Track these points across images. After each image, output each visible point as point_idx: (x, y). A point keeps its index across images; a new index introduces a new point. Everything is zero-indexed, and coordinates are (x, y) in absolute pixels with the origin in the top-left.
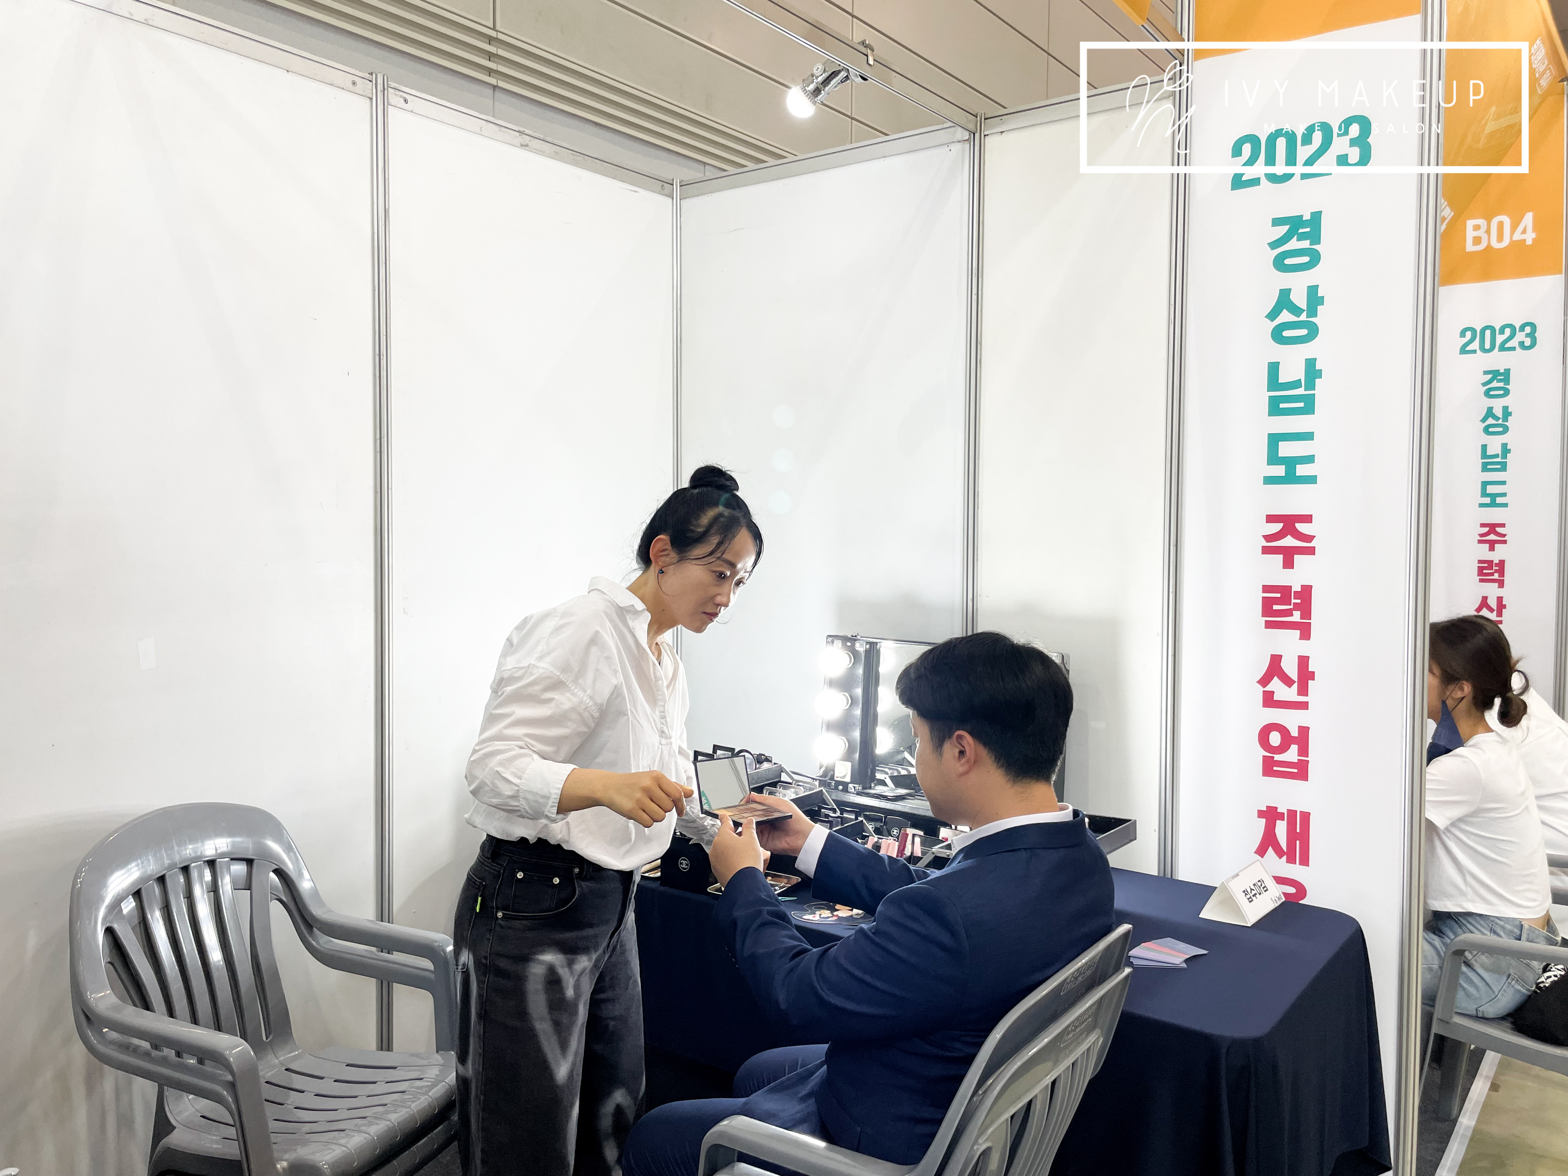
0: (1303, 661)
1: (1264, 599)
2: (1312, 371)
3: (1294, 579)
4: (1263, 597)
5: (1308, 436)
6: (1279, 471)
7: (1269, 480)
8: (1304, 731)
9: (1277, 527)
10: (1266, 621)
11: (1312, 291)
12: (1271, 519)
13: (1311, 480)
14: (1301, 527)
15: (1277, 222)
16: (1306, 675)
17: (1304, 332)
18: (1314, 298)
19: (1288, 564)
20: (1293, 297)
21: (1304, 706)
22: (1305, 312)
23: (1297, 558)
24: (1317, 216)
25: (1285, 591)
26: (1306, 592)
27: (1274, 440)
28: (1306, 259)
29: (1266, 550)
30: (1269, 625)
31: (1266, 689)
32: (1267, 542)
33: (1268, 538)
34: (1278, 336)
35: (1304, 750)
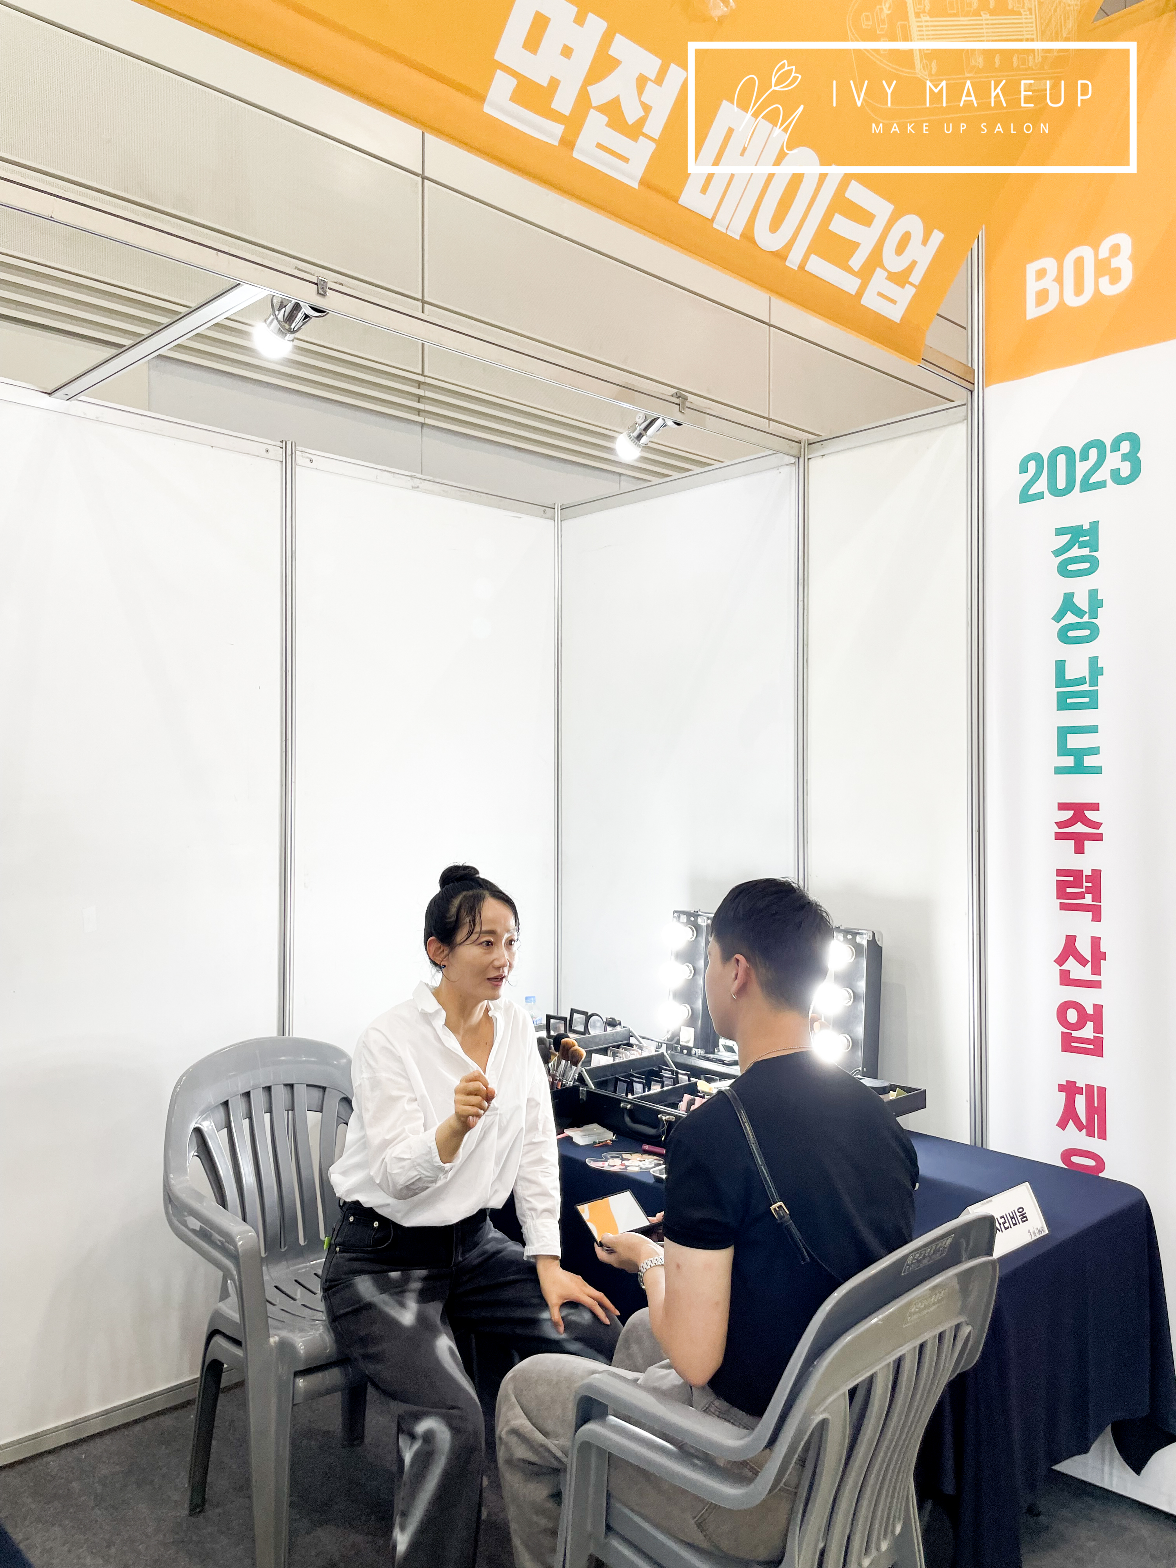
0: (1096, 942)
1: (1059, 882)
2: (1095, 669)
3: (1085, 864)
4: (1057, 880)
5: (1093, 729)
6: (1069, 761)
7: (1059, 771)
8: (1098, 1008)
9: (1068, 814)
10: (1061, 903)
11: (1093, 594)
12: (1062, 807)
13: (1097, 770)
14: (1090, 815)
15: (1060, 532)
16: (1098, 956)
17: (1087, 632)
18: (1095, 602)
19: (1080, 849)
20: (1077, 600)
21: (1097, 985)
22: (1087, 614)
23: (1087, 843)
24: (1095, 525)
25: (1077, 874)
26: (1096, 875)
27: (1063, 733)
28: (1086, 565)
29: (1059, 836)
30: (1063, 907)
31: (1062, 968)
32: (1059, 828)
33: (1060, 825)
34: (1063, 636)
35: (1098, 1028)
